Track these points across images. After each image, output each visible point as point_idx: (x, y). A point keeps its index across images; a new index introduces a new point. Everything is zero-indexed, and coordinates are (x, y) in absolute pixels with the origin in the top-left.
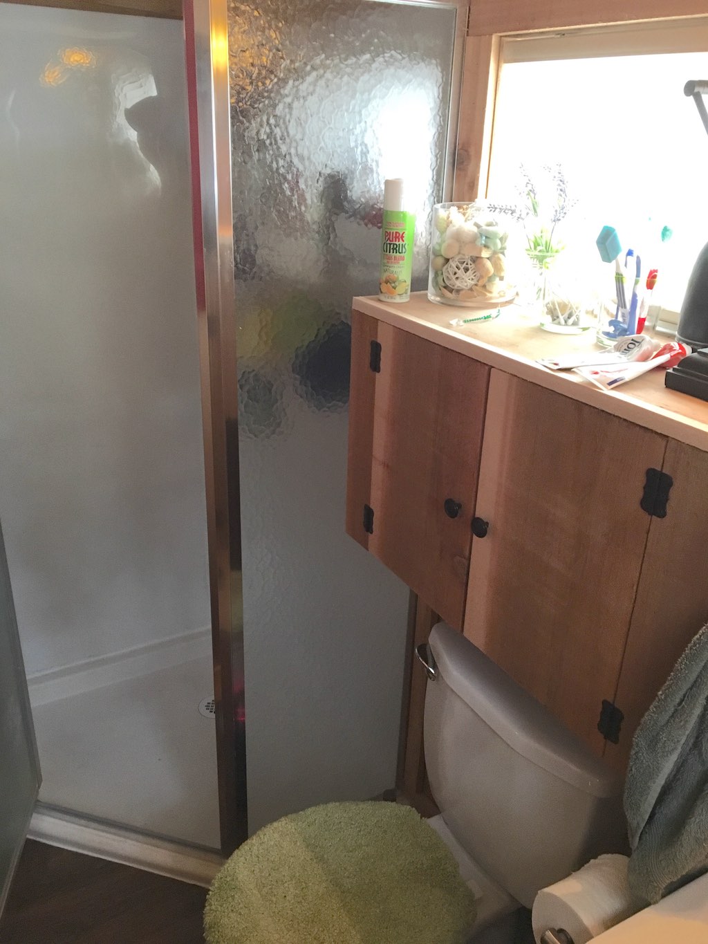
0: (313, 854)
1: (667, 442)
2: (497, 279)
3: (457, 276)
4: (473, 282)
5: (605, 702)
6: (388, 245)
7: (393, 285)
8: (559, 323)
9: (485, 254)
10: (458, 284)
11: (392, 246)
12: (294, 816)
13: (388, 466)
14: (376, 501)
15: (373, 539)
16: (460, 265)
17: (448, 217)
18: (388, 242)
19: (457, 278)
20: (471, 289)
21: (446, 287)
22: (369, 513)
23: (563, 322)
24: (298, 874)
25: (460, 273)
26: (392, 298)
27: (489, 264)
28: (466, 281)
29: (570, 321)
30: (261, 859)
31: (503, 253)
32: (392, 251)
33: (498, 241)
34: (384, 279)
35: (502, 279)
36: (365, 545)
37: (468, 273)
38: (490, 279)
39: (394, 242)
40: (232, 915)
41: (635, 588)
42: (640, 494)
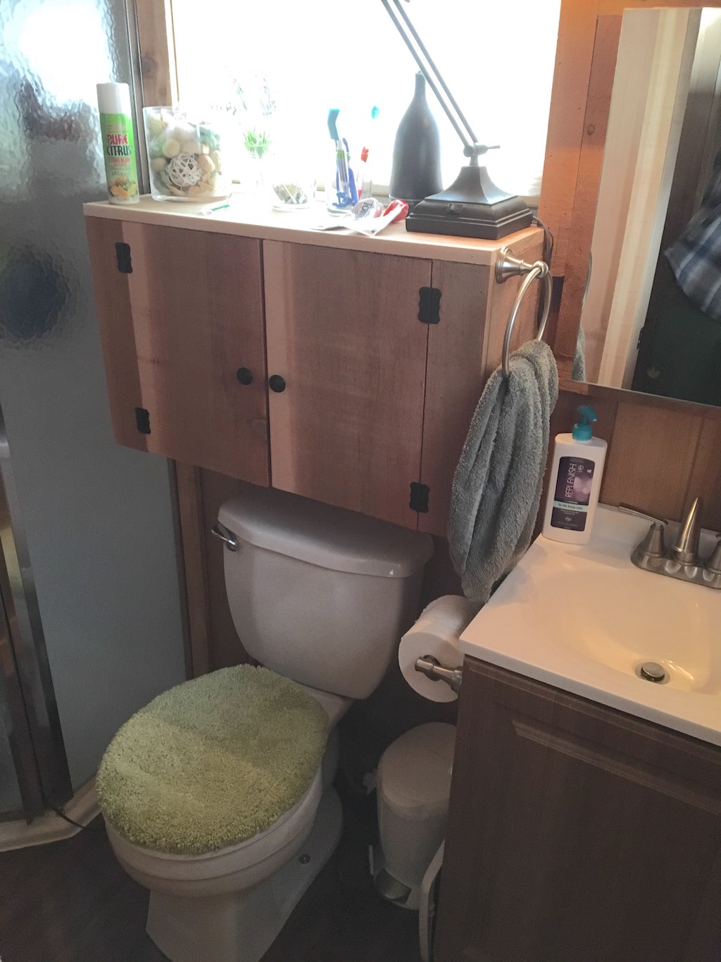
0: (179, 727)
1: (432, 263)
2: (217, 174)
3: (184, 173)
4: (198, 178)
5: (413, 485)
6: (113, 148)
7: (124, 187)
8: (292, 203)
9: (206, 150)
10: (186, 181)
11: (117, 148)
12: (144, 709)
13: (158, 362)
14: (150, 401)
15: (153, 439)
16: (184, 163)
17: (162, 119)
18: (112, 145)
19: (184, 175)
20: (197, 185)
21: (174, 185)
22: (142, 417)
23: (295, 201)
24: (174, 746)
25: (186, 169)
26: (125, 199)
27: (209, 160)
28: (193, 177)
29: (301, 200)
30: (134, 749)
31: (218, 149)
32: (117, 153)
33: (214, 139)
34: (114, 182)
35: (220, 173)
36: (144, 448)
37: (193, 169)
38: (212, 175)
39: (118, 145)
40: (131, 797)
41: (424, 385)
42: (417, 310)
